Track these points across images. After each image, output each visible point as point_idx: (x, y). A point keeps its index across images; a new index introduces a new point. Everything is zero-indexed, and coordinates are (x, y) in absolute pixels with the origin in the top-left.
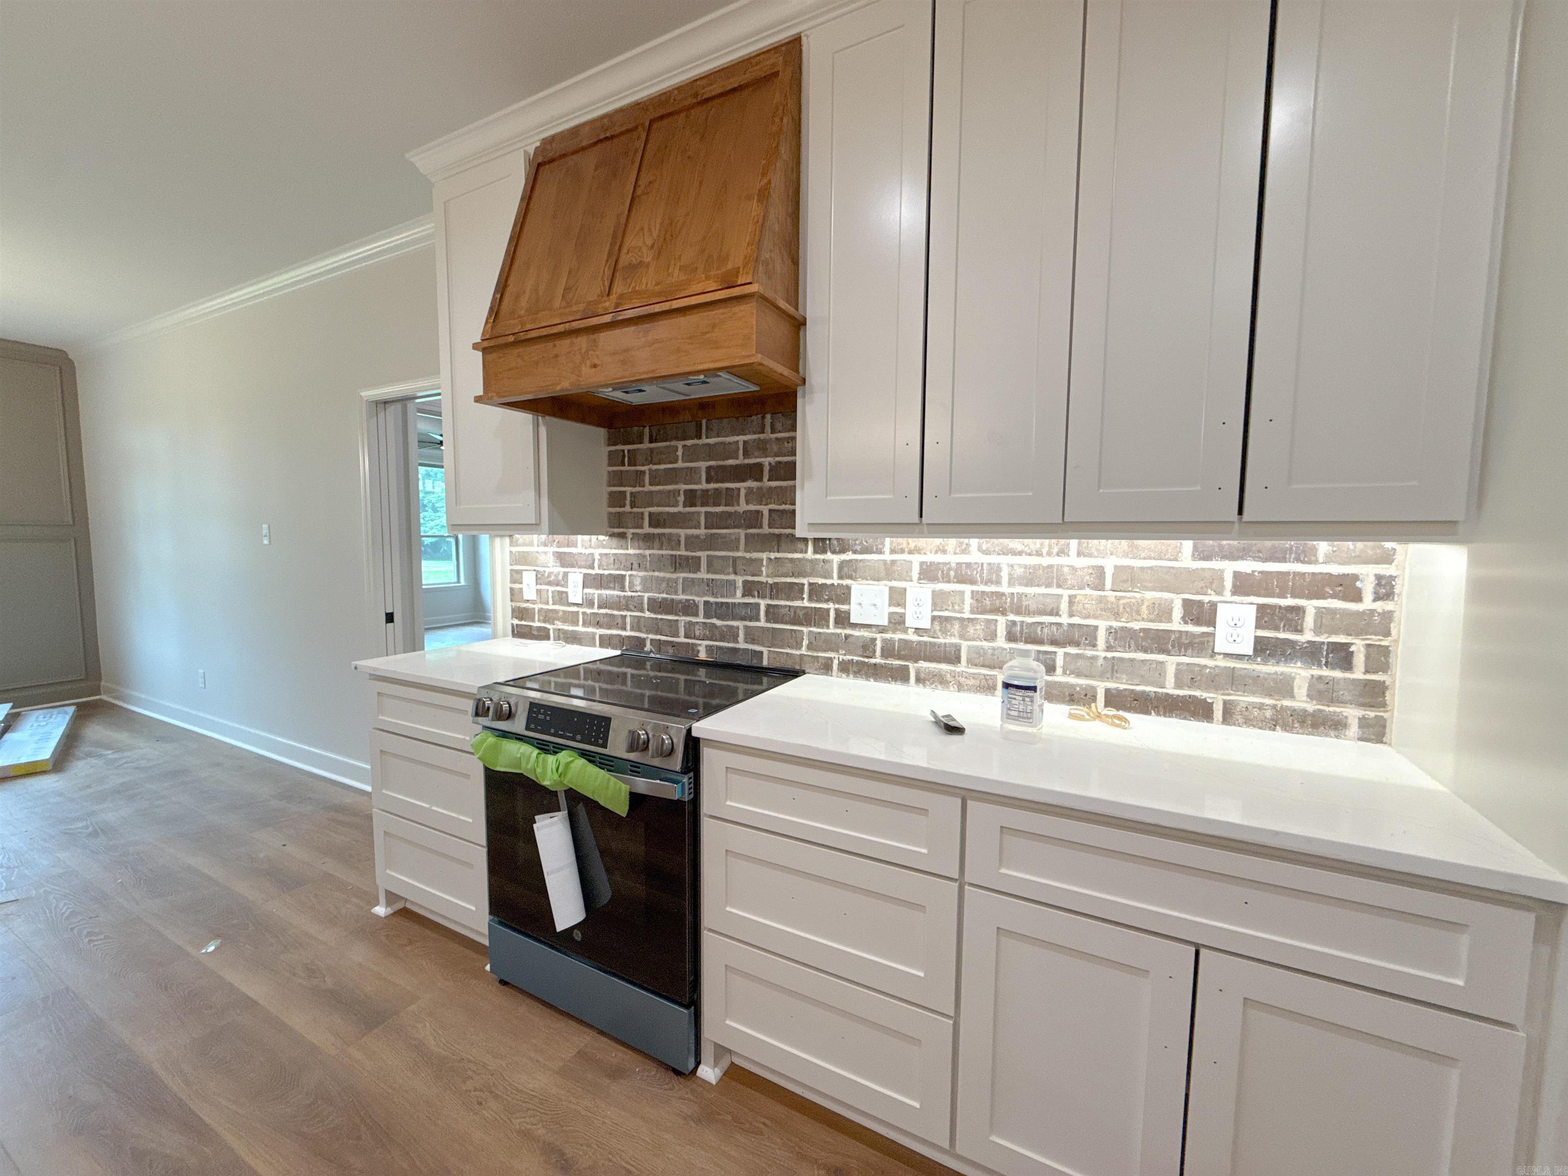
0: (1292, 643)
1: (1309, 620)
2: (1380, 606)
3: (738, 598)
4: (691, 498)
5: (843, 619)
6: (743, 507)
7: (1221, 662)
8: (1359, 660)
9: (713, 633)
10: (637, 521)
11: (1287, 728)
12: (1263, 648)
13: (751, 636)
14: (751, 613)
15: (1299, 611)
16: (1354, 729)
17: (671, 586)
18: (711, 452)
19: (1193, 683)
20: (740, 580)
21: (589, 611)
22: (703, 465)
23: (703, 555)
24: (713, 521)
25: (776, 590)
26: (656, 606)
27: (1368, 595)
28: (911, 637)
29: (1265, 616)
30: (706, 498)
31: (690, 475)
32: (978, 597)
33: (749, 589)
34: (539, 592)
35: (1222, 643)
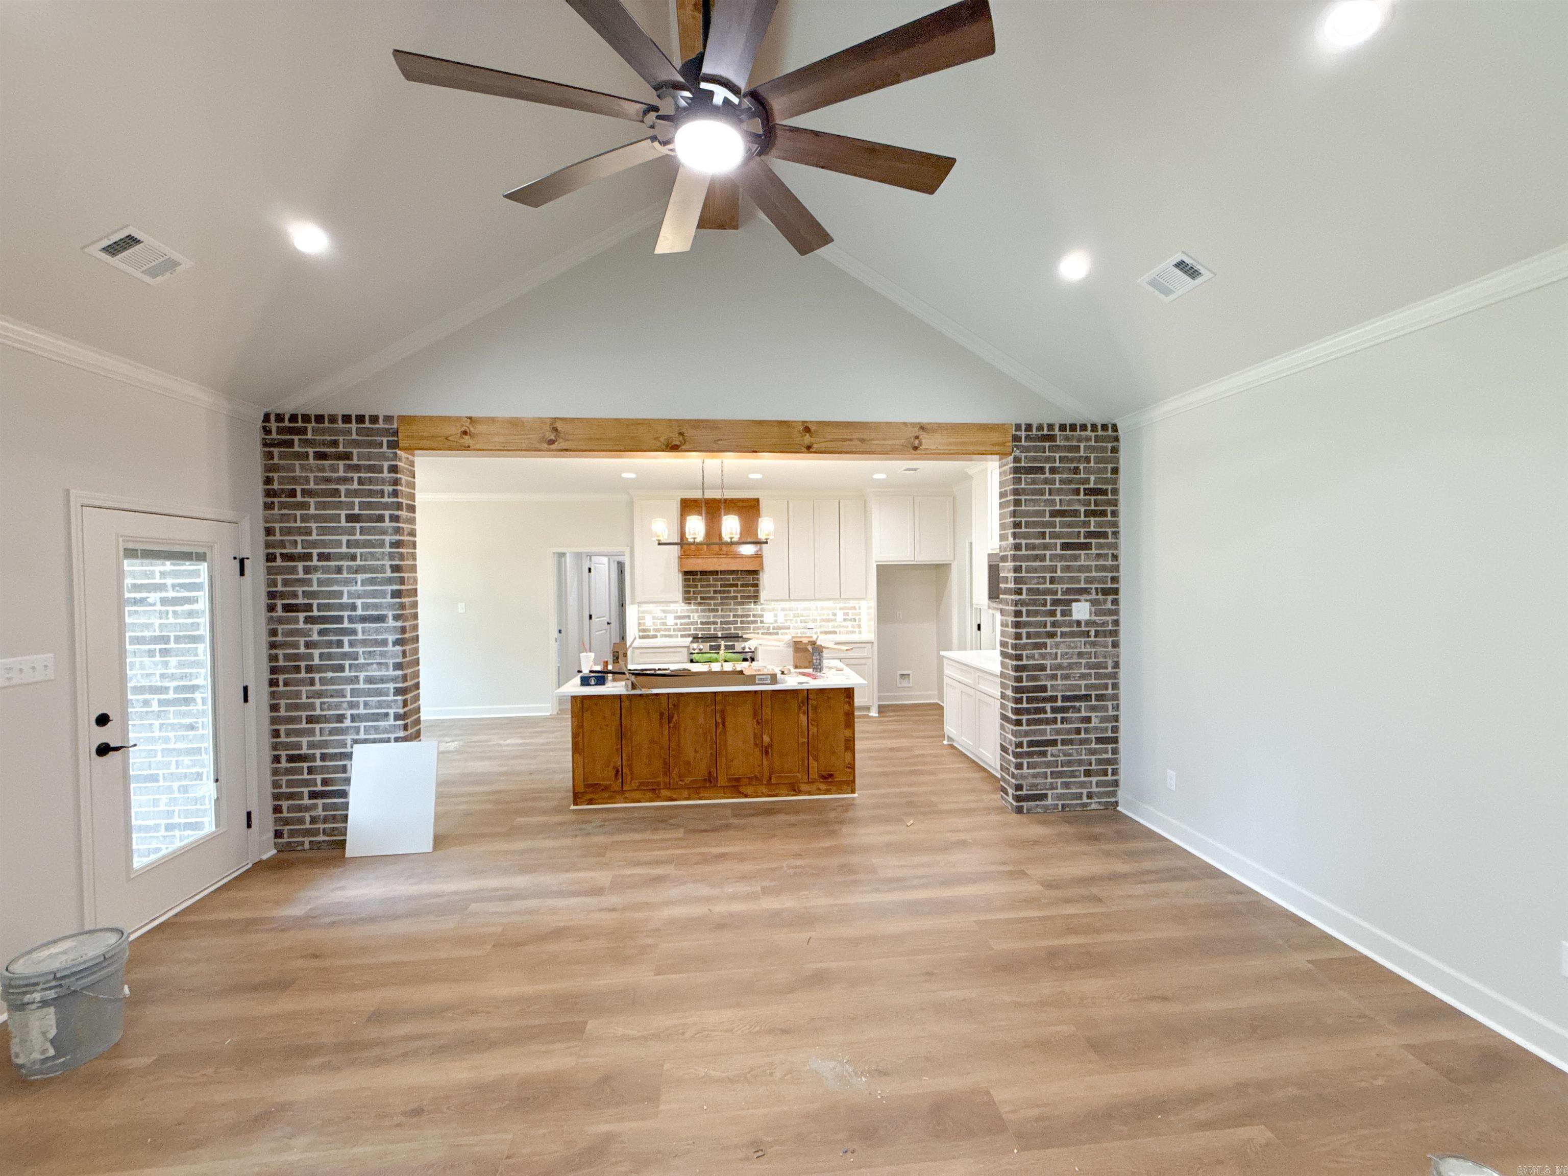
3: (731, 619)
4: (715, 592)
5: (762, 622)
6: (732, 594)
7: (838, 623)
9: (723, 629)
10: (696, 599)
12: (845, 620)
13: (735, 629)
14: (736, 622)
15: (849, 613)
16: (858, 632)
17: (709, 617)
18: (722, 579)
19: (834, 628)
20: (732, 614)
21: (676, 627)
22: (719, 583)
23: (720, 608)
24: (722, 598)
25: (742, 616)
26: (702, 623)
27: (858, 609)
28: (779, 625)
29: (845, 614)
30: (720, 592)
31: (715, 586)
32: (794, 614)
33: (734, 616)
34: (654, 623)
35: (838, 620)
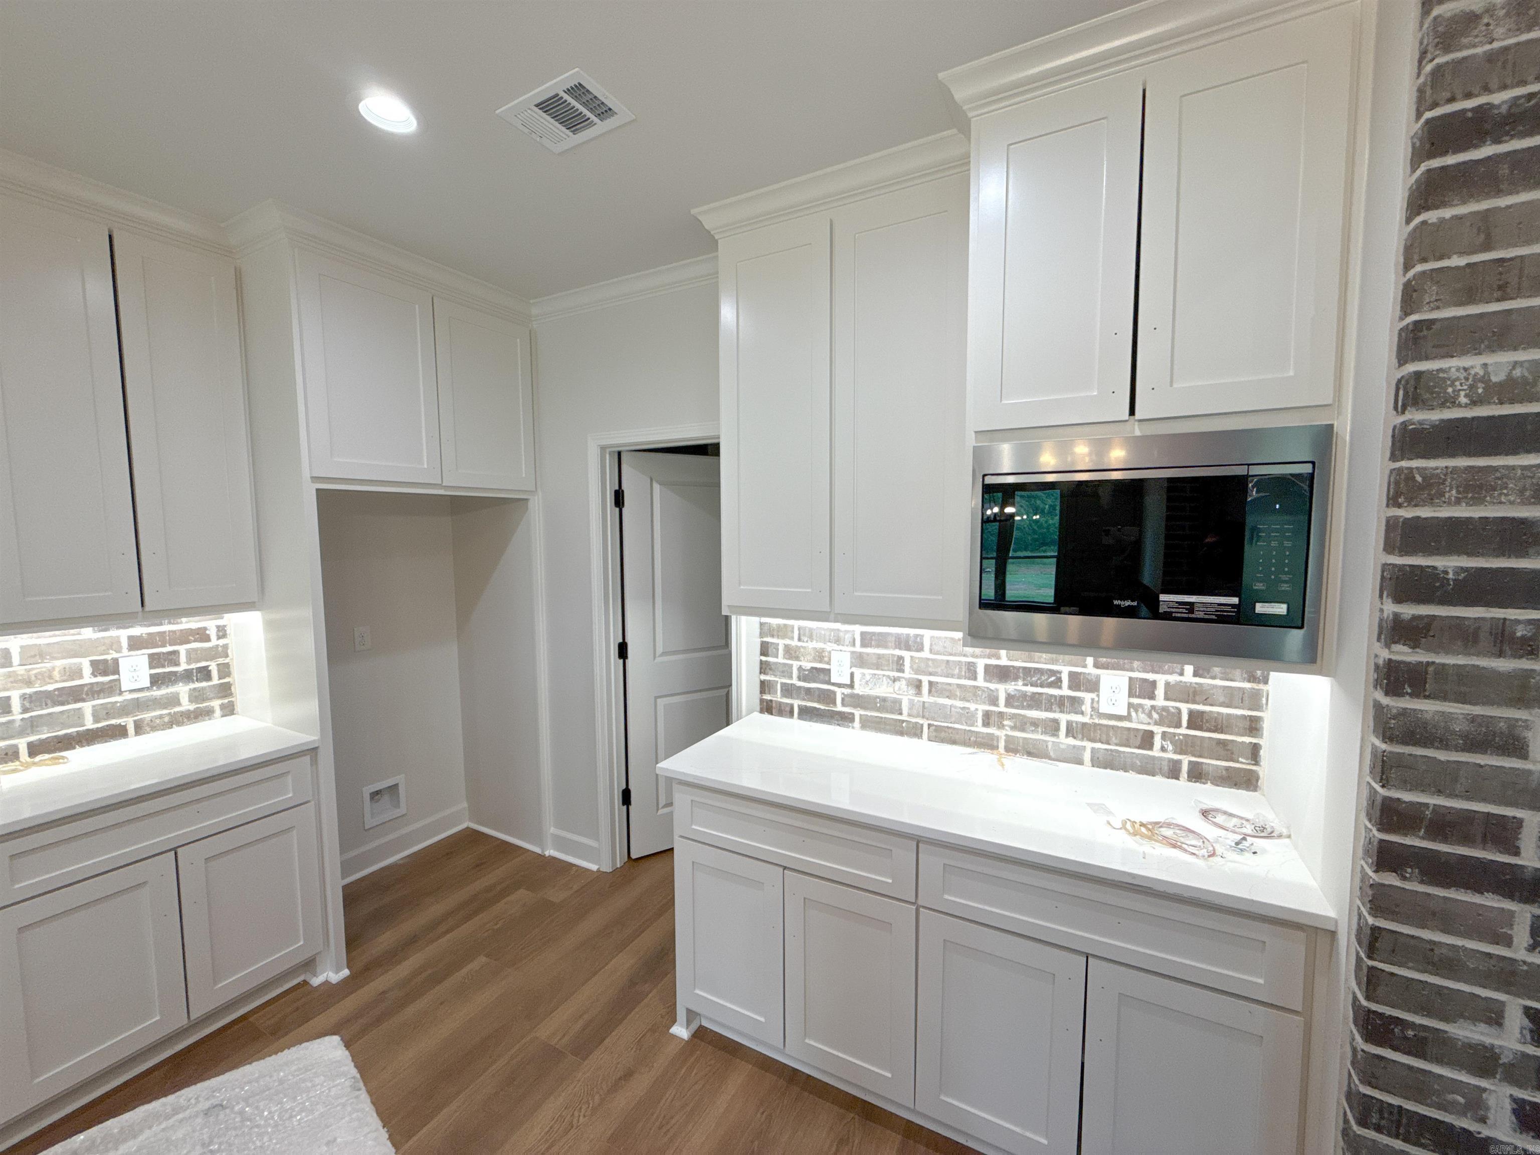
0: (175, 673)
1: (183, 658)
2: (222, 642)
7: (128, 696)
8: (215, 674)
11: (179, 724)
12: (156, 681)
15: (176, 653)
16: (218, 712)
19: (108, 716)
27: (213, 637)
29: (155, 661)
35: (126, 684)
